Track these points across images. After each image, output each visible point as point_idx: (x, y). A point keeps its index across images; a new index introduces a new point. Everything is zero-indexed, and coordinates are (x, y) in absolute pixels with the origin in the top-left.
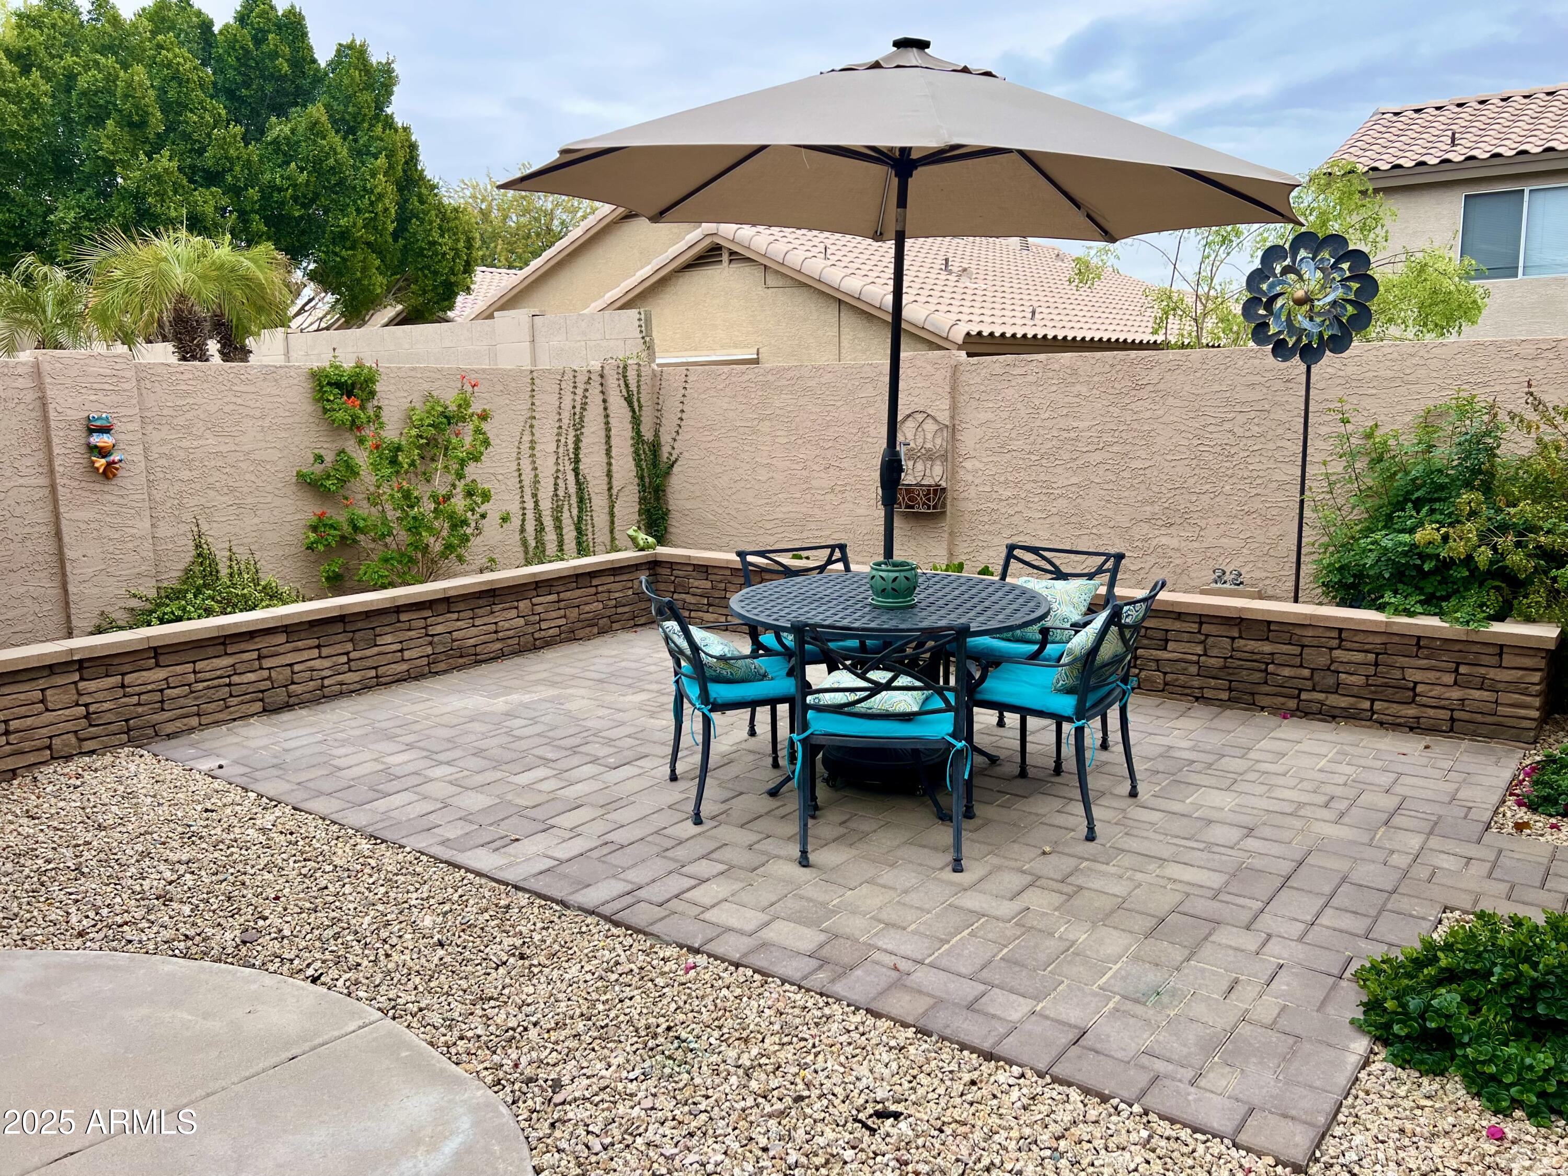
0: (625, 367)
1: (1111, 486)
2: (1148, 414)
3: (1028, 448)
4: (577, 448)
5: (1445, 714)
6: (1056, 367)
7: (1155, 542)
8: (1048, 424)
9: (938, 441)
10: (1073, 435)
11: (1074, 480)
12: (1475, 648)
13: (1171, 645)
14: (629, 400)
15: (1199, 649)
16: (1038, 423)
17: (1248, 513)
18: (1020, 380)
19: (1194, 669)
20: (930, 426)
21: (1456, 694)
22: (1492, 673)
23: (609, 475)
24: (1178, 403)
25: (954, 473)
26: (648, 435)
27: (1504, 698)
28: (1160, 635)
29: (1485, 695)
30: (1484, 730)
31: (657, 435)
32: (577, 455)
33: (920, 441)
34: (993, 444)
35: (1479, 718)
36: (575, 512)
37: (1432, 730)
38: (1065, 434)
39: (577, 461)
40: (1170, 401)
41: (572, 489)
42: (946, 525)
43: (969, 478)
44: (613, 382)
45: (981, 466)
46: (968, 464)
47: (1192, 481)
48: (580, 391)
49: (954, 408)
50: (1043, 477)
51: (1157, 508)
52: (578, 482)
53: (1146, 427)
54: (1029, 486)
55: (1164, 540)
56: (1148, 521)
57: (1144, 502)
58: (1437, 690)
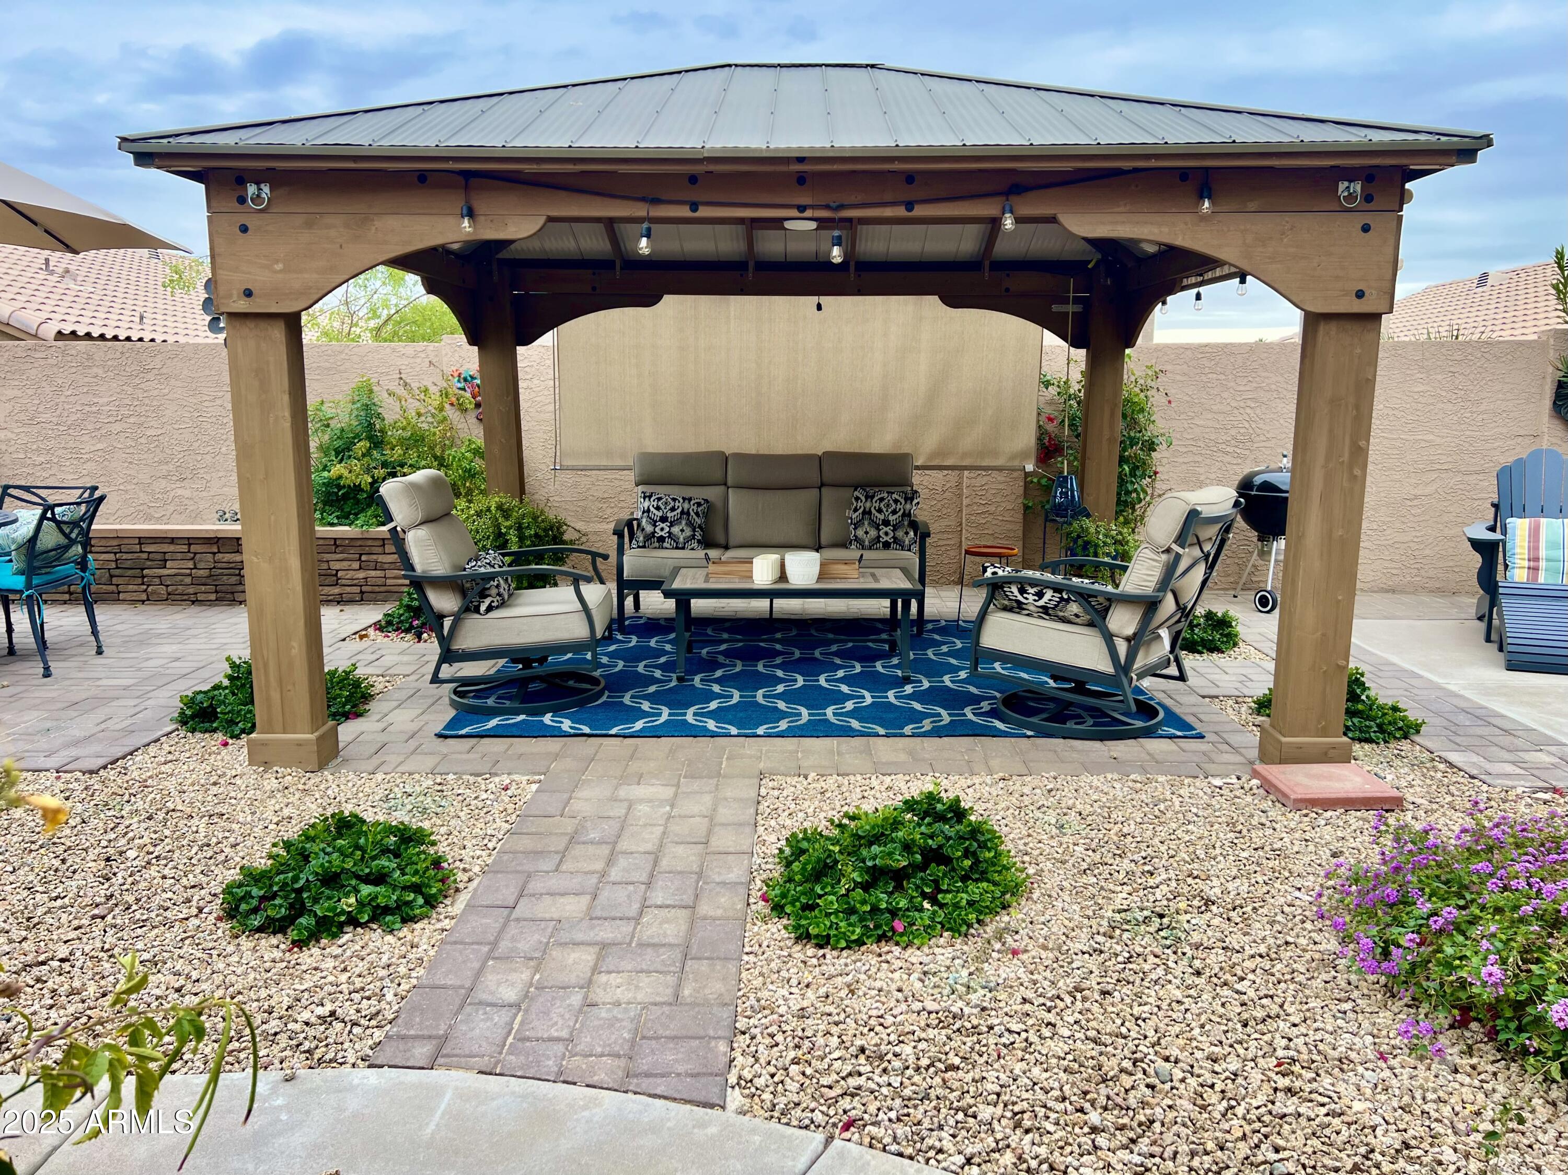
1: (131, 450)
2: (156, 393)
3: (55, 420)
5: (357, 589)
6: (74, 352)
7: (172, 494)
8: (71, 399)
10: (94, 409)
11: (99, 446)
12: (370, 543)
13: (169, 564)
15: (190, 564)
16: (63, 399)
18: (42, 362)
19: (188, 580)
21: (361, 574)
22: (381, 558)
24: (179, 384)
27: (389, 573)
28: (159, 557)
29: (378, 573)
30: (380, 597)
34: (22, 416)
35: (377, 589)
37: (351, 602)
38: (87, 408)
40: (173, 382)
45: (13, 436)
47: (196, 444)
50: (71, 444)
51: (171, 467)
53: (155, 403)
54: (60, 452)
55: (180, 492)
56: (165, 477)
57: (161, 463)
58: (350, 574)
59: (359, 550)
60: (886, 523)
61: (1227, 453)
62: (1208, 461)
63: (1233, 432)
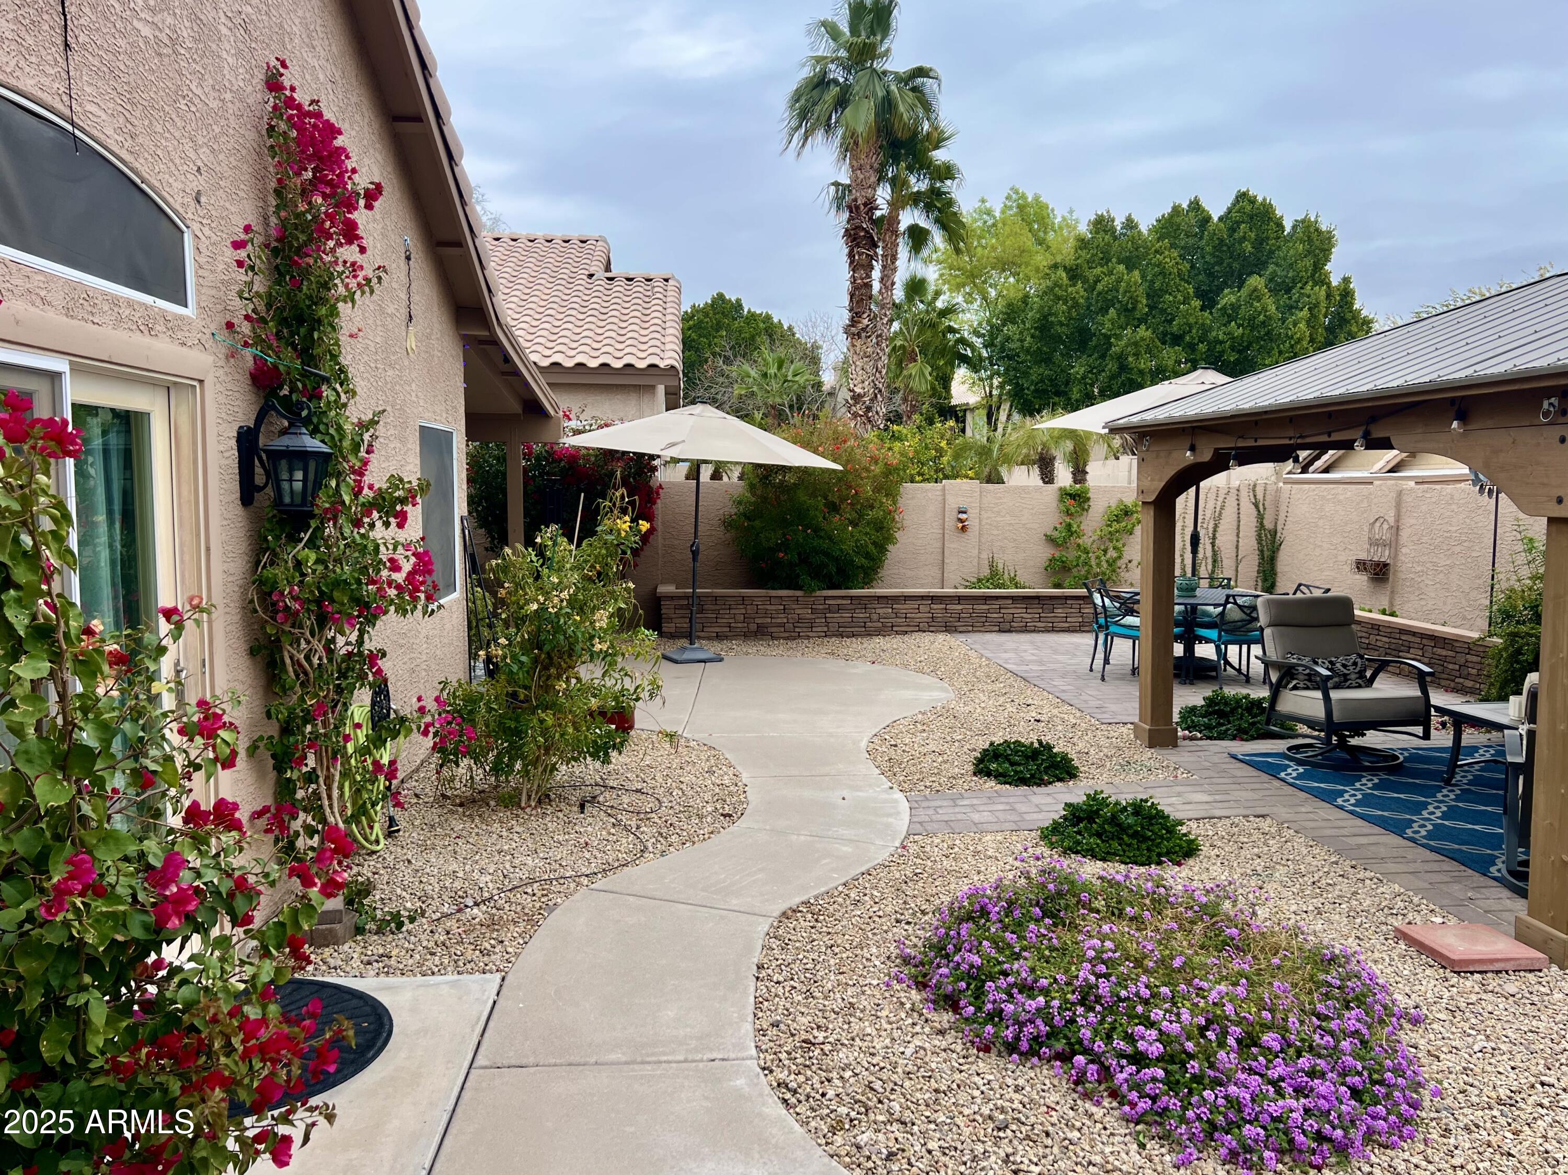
0: (1255, 486)
3: (1429, 542)
4: (1215, 531)
8: (1439, 528)
9: (1388, 536)
10: (1449, 535)
14: (1256, 505)
16: (1435, 527)
20: (1385, 527)
23: (1237, 547)
25: (1396, 555)
26: (1268, 524)
31: (1276, 526)
32: (1214, 535)
33: (1380, 535)
34: (1415, 538)
36: (1210, 567)
38: (1445, 535)
39: (1214, 538)
41: (1209, 553)
42: (1389, 586)
43: (1402, 559)
44: (1244, 493)
45: (1409, 552)
46: (1402, 551)
48: (1221, 499)
49: (1397, 516)
52: (1213, 550)
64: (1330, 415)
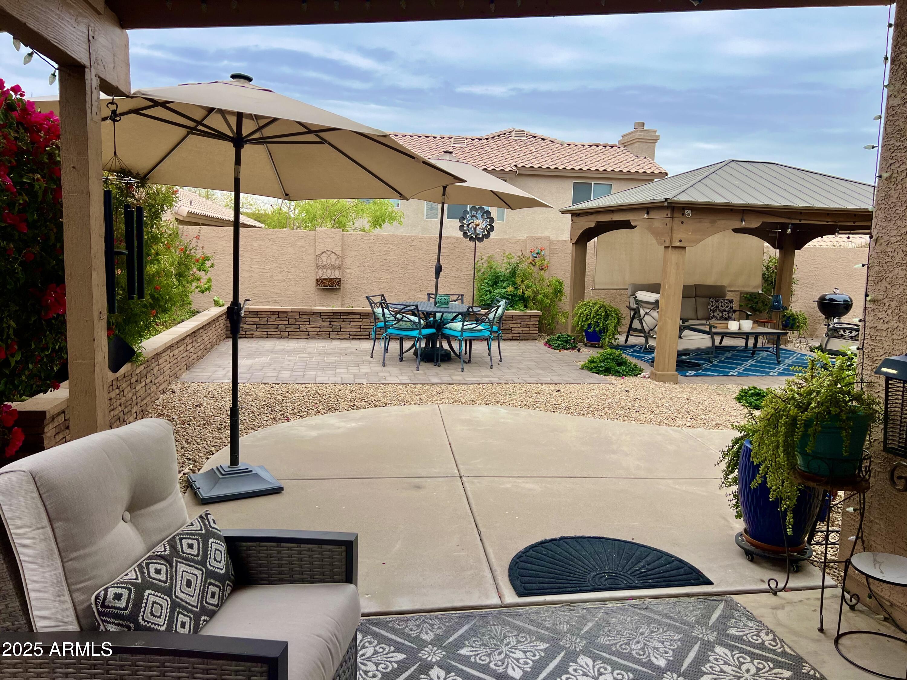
1: (402, 279)
2: (413, 255)
3: (371, 265)
5: (518, 335)
7: (417, 297)
9: (337, 262)
10: (388, 261)
11: (389, 277)
12: (525, 317)
16: (375, 257)
17: (445, 286)
18: (367, 241)
20: (333, 257)
21: (521, 329)
22: (529, 323)
25: (342, 274)
27: (531, 329)
29: (527, 329)
30: (526, 338)
33: (329, 262)
34: (358, 264)
35: (526, 335)
37: (516, 340)
38: (385, 261)
40: (420, 251)
42: (341, 293)
43: (349, 276)
45: (353, 271)
46: (348, 271)
47: (428, 277)
49: (342, 250)
51: (417, 286)
53: (413, 259)
55: (420, 296)
56: (414, 290)
57: (413, 284)
58: (517, 329)
59: (521, 320)
60: (725, 311)
61: (807, 287)
62: (801, 290)
63: (810, 279)
64: (855, 215)
